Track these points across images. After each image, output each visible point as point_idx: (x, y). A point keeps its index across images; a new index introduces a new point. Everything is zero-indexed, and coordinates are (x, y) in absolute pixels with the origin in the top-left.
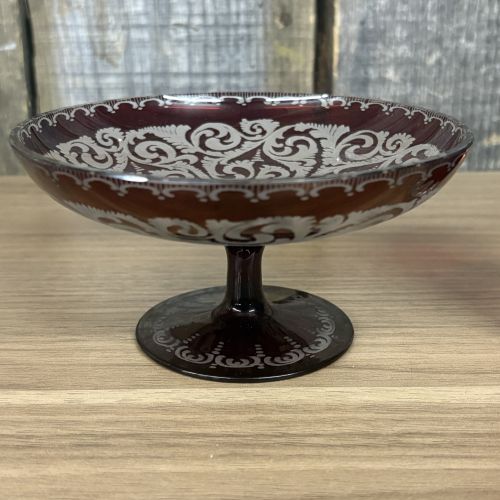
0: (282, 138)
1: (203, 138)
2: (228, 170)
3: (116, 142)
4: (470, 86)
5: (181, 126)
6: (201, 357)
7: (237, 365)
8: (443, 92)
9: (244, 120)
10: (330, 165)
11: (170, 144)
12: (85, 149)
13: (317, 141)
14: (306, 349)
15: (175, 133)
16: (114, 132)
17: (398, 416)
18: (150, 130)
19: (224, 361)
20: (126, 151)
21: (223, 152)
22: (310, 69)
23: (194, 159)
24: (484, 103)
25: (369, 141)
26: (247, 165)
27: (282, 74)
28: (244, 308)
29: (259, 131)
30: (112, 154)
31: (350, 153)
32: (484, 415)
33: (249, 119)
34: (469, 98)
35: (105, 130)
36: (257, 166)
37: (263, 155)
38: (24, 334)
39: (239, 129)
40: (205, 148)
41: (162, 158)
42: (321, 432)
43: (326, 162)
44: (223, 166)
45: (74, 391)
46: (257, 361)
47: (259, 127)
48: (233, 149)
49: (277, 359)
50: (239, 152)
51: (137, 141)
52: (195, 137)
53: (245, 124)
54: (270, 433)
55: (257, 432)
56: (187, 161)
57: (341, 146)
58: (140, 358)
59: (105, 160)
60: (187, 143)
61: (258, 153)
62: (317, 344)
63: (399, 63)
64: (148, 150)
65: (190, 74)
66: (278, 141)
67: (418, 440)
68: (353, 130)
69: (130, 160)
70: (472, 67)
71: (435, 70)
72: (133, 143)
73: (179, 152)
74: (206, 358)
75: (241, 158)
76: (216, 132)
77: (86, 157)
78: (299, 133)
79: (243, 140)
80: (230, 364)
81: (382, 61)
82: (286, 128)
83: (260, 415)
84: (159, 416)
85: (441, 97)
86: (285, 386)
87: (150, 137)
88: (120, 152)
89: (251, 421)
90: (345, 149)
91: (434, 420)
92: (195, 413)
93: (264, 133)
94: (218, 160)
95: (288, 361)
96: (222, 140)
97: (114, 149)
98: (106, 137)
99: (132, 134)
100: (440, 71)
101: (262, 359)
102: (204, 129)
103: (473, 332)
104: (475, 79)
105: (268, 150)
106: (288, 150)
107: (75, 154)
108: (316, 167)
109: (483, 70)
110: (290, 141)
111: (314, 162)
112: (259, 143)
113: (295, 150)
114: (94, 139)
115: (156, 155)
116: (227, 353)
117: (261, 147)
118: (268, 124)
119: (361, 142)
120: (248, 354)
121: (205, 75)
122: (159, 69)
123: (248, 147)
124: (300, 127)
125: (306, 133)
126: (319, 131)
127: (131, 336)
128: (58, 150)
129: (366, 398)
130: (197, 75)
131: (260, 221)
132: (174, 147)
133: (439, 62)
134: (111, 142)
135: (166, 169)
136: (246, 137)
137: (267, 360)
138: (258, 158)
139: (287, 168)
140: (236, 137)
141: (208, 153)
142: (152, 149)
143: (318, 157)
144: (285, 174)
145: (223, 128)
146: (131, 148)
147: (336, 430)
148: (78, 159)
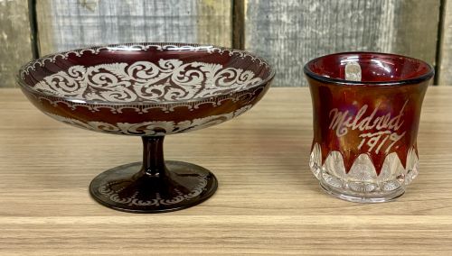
0: (184, 71)
1: (135, 71)
2: (148, 91)
3: (81, 75)
4: (341, 25)
5: (122, 64)
6: (124, 200)
7: (144, 204)
8: (322, 30)
9: (161, 60)
10: (209, 89)
11: (114, 75)
12: (61, 79)
13: (204, 73)
14: (186, 196)
15: (118, 68)
16: (80, 68)
17: (227, 229)
18: (102, 66)
19: (137, 202)
20: (87, 80)
21: (147, 79)
22: (228, 14)
23: (128, 84)
24: (351, 38)
25: (232, 75)
26: (161, 88)
27: (209, 18)
28: (153, 173)
29: (170, 66)
30: (77, 82)
31: (221, 82)
32: (274, 229)
33: (165, 59)
34: (340, 34)
35: (75, 67)
36: (166, 89)
37: (171, 82)
38: (24, 188)
39: (158, 65)
40: (136, 77)
41: (109, 83)
42: (183, 237)
43: (207, 86)
44: (146, 88)
45: (51, 218)
46: (156, 201)
47: (170, 64)
48: (153, 78)
49: (168, 201)
50: (157, 80)
51: (94, 73)
52: (131, 70)
53: (162, 62)
54: (155, 237)
55: (148, 237)
56: (124, 85)
57: (217, 76)
58: (90, 201)
59: (74, 85)
60: (125, 74)
61: (168, 80)
62: (193, 193)
63: (290, 10)
64: (101, 79)
65: (145, 17)
66: (181, 73)
67: (233, 241)
68: (224, 68)
69: (88, 85)
70: (342, 12)
71: (315, 15)
72: (91, 74)
73: (119, 80)
74: (127, 200)
75: (157, 83)
76: (144, 67)
77: (62, 84)
78: (194, 68)
79: (160, 72)
80: (140, 203)
81: (279, 9)
82: (186, 65)
83: (152, 229)
84: (96, 230)
85: (321, 33)
86: (170, 215)
87: (102, 70)
88: (82, 80)
89: (147, 232)
90: (219, 79)
91: (245, 231)
92: (116, 228)
93: (173, 68)
94: (143, 85)
95: (173, 202)
96: (147, 72)
97: (79, 78)
98: (74, 71)
99: (91, 69)
100: (319, 16)
101: (159, 201)
102: (136, 65)
103: (288, 187)
104: (343, 21)
105: (174, 79)
106: (186, 79)
107: (55, 83)
108: (201, 90)
109: (350, 15)
110: (188, 73)
111: (200, 87)
112: (168, 75)
113: (190, 79)
114: (67, 73)
115: (105, 82)
116: (139, 198)
117: (170, 76)
118: (176, 62)
119: (228, 75)
120: (151, 198)
121: (155, 18)
122: (123, 14)
123: (163, 76)
124: (195, 64)
125: (198, 68)
126: (206, 67)
127: (87, 189)
128: (45, 81)
129: (213, 221)
130: (150, 18)
131: (145, 124)
132: (117, 77)
133: (318, 10)
134: (78, 74)
135: (111, 91)
136: (162, 71)
137: (162, 202)
138: (168, 84)
139: (184, 90)
140: (156, 70)
141: (138, 80)
142: (103, 78)
143: (203, 84)
144: (182, 93)
145: (148, 65)
146: (90, 77)
147: (192, 236)
148: (57, 85)
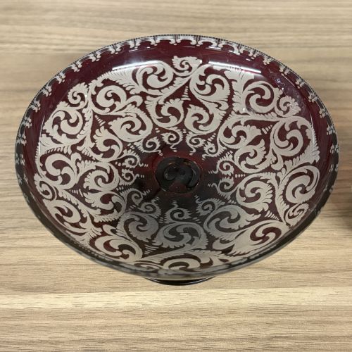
0: (204, 75)
1: (145, 76)
2: (164, 112)
3: (83, 97)
9: (175, 57)
10: (238, 113)
11: (121, 86)
12: (62, 116)
13: (230, 81)
16: (80, 88)
17: (270, 319)
18: (106, 76)
20: (91, 106)
21: (160, 89)
26: (177, 104)
29: (187, 67)
30: (81, 112)
31: (252, 103)
32: (320, 318)
33: (179, 56)
35: (74, 89)
37: (189, 93)
39: (172, 65)
40: (147, 87)
41: (117, 103)
42: (224, 337)
43: (236, 107)
44: (161, 106)
45: (77, 294)
47: (187, 63)
48: (167, 86)
50: (172, 90)
51: (97, 89)
52: (139, 76)
53: (177, 61)
54: (195, 338)
55: (188, 337)
57: (247, 92)
59: (78, 121)
60: (134, 83)
61: (186, 90)
64: (107, 98)
66: (202, 78)
67: (280, 344)
68: (256, 79)
69: (94, 114)
72: (94, 93)
73: (128, 94)
75: (174, 96)
76: (155, 69)
77: (64, 125)
78: (216, 72)
79: (175, 76)
82: (206, 66)
83: (190, 319)
84: (130, 321)
86: (204, 288)
87: (107, 82)
88: (86, 107)
89: (184, 326)
90: (250, 96)
91: (290, 323)
92: (151, 318)
93: (190, 69)
94: (158, 99)
96: (160, 77)
97: (82, 104)
98: (75, 95)
99: (93, 84)
102: (145, 67)
105: (193, 87)
106: (208, 89)
107: (56, 127)
108: (228, 113)
110: (210, 79)
111: (227, 106)
112: (187, 79)
113: (213, 90)
114: (67, 101)
117: (188, 84)
118: (193, 61)
119: (262, 92)
123: (179, 83)
125: (222, 72)
128: (45, 131)
129: (252, 301)
132: (124, 89)
134: (79, 99)
135: (121, 117)
136: (177, 74)
138: (186, 97)
140: (170, 72)
141: (150, 92)
142: (109, 95)
144: (206, 118)
145: (160, 65)
146: (94, 99)
147: (233, 334)
148: (60, 132)
